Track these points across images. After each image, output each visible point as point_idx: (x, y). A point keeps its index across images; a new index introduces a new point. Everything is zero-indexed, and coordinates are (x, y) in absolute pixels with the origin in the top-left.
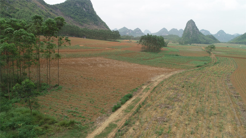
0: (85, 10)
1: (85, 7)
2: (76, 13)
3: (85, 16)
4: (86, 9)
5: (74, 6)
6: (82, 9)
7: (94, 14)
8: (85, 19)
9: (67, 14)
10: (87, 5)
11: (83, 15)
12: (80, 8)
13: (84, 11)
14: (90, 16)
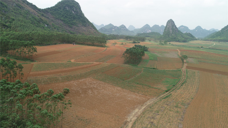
0: (73, 12)
1: (74, 10)
2: (65, 16)
3: (74, 18)
4: (75, 12)
5: (63, 10)
6: (72, 12)
7: (82, 16)
8: (74, 21)
9: (57, 17)
10: (76, 8)
11: (72, 18)
12: (70, 11)
13: (73, 14)
14: (78, 18)
